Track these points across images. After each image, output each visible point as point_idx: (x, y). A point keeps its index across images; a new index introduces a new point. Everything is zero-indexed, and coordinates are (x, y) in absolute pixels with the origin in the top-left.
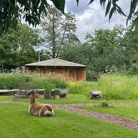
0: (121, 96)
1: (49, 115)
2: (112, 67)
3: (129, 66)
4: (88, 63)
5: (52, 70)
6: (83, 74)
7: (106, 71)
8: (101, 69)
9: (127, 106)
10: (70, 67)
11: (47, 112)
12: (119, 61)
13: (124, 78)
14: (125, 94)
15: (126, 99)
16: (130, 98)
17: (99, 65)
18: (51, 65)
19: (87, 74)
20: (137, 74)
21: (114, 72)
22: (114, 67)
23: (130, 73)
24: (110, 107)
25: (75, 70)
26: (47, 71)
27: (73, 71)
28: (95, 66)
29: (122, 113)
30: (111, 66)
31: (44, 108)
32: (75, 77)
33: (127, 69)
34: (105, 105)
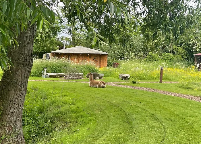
0: (143, 77)
1: (103, 87)
2: (131, 54)
3: (146, 54)
4: (108, 50)
5: (78, 57)
6: (104, 61)
7: (125, 58)
8: (120, 56)
9: (147, 83)
10: (94, 55)
11: (102, 85)
12: (137, 48)
13: (142, 65)
14: (146, 76)
15: (146, 80)
16: (149, 79)
17: (118, 52)
18: (77, 53)
19: (108, 60)
20: (153, 61)
21: (132, 58)
22: (132, 54)
23: (147, 60)
24: (137, 83)
25: (98, 57)
26: (73, 58)
27: (96, 58)
28: (115, 53)
29: (145, 86)
30: (129, 53)
31: (100, 83)
32: (98, 63)
33: (144, 57)
34: (134, 82)
